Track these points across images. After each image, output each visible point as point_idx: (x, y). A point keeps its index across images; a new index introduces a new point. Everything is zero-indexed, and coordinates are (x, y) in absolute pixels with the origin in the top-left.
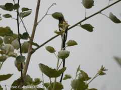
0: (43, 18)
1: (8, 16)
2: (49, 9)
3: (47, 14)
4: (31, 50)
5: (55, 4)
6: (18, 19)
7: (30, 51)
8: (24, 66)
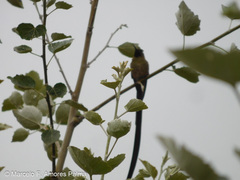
0: (100, 53)
1: (23, 50)
2: (112, 35)
3: (107, 46)
4: (74, 119)
5: (125, 26)
6: (44, 57)
7: (71, 119)
8: (59, 150)
